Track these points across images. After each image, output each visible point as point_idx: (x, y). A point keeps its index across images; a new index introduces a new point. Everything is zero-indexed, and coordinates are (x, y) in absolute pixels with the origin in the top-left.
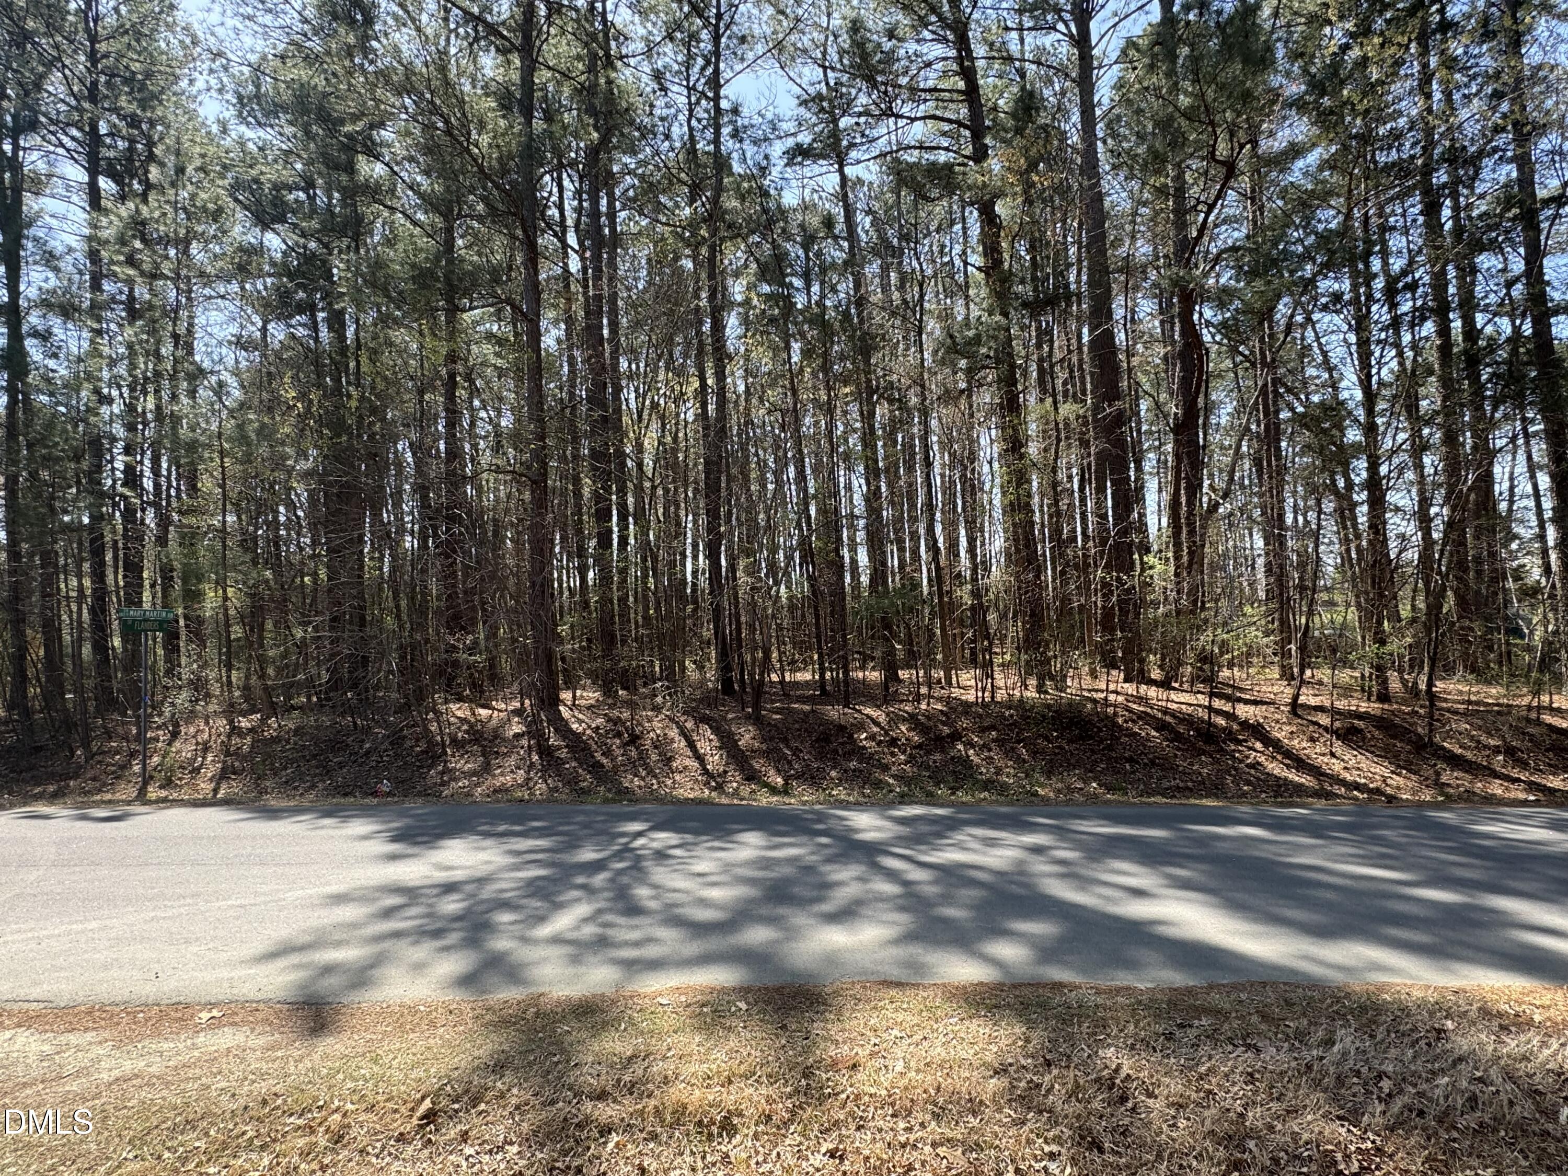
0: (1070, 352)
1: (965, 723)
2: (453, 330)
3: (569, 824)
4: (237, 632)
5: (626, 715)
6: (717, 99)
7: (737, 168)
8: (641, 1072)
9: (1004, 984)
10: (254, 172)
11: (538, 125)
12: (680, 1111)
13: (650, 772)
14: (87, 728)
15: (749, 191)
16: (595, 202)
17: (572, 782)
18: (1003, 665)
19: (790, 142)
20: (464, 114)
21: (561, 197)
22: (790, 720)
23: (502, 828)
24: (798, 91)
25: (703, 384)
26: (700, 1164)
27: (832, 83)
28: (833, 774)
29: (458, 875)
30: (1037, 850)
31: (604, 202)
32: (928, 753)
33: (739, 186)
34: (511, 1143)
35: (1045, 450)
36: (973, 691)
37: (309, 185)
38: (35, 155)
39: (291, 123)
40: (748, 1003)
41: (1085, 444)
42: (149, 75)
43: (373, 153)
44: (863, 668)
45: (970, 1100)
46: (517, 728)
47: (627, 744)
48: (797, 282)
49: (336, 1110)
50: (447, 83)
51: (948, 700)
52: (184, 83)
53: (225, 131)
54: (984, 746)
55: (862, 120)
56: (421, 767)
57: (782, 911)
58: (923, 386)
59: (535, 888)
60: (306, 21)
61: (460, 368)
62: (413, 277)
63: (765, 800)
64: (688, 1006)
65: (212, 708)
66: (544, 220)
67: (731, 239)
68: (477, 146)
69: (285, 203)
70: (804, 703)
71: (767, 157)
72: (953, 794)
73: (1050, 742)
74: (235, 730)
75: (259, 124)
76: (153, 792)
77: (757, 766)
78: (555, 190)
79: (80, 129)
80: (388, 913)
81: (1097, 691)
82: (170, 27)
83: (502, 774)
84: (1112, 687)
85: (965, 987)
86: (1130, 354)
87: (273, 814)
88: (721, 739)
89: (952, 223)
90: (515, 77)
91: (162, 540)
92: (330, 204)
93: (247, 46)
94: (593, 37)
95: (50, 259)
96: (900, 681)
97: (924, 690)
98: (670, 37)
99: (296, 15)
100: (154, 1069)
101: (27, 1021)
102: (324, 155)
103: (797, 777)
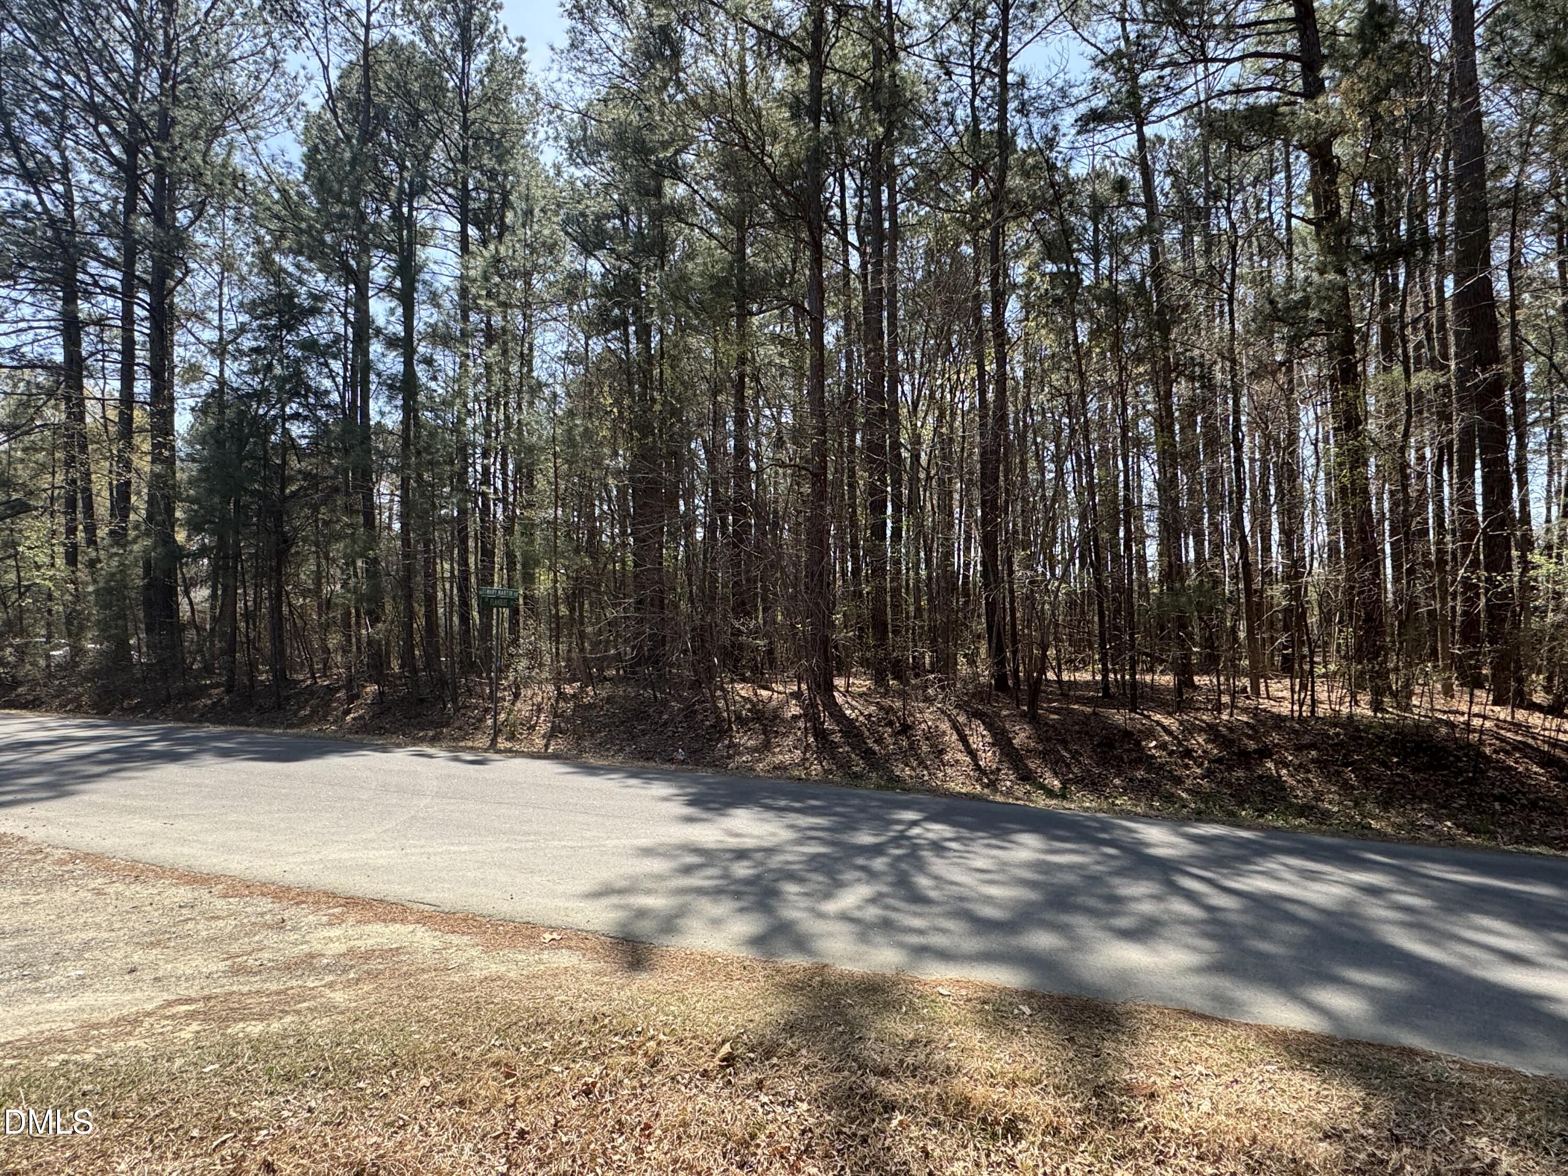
0: (1428, 309)
1: (1276, 737)
2: (743, 336)
3: (843, 806)
4: (564, 610)
5: (898, 704)
6: (1004, 72)
7: (1021, 143)
8: (922, 1057)
9: (1334, 1038)
10: (581, 207)
11: (825, 127)
12: (964, 1103)
13: (921, 763)
14: (456, 687)
15: (1034, 167)
16: (877, 198)
17: (844, 765)
18: (1325, 675)
19: (1083, 108)
20: (760, 127)
21: (843, 197)
22: (1069, 721)
23: (783, 803)
24: (1092, 51)
25: (981, 372)
26: (983, 1161)
27: (1132, 36)
28: (1117, 781)
29: (749, 843)
30: (1372, 891)
31: (885, 196)
32: (1230, 769)
33: (1023, 163)
34: (802, 1100)
35: (1390, 427)
36: (1287, 704)
37: (625, 211)
38: (424, 213)
39: (611, 159)
40: (1032, 1009)
41: (1445, 417)
42: (503, 134)
43: (677, 175)
44: (1151, 670)
45: (1294, 1161)
46: (794, 709)
47: (899, 733)
48: (1084, 258)
49: (652, 1038)
50: (746, 100)
51: (1255, 712)
52: (529, 137)
53: (559, 174)
54: (1300, 766)
55: (1167, 71)
56: (710, 740)
57: (1066, 918)
58: (1234, 362)
59: (816, 863)
60: (624, 65)
61: (748, 370)
62: (711, 287)
63: (1041, 802)
64: (969, 1000)
65: (545, 675)
66: (826, 220)
67: (1015, 218)
68: (770, 157)
69: (604, 231)
70: (1084, 704)
71: (1055, 128)
72: (1259, 816)
73: (1388, 768)
74: (561, 695)
75: (585, 163)
76: (502, 744)
77: (1032, 766)
78: (837, 190)
79: (455, 188)
80: (688, 870)
81: (1457, 712)
82: (520, 89)
83: (781, 752)
84: (1476, 709)
85: (1284, 1034)
86: (1514, 306)
87: (592, 770)
88: (994, 735)
89: (1273, 172)
90: (804, 85)
91: (509, 530)
92: (640, 227)
93: (578, 95)
94: (878, 32)
95: (434, 299)
96: (1196, 688)
97: (1225, 699)
98: (955, 19)
99: (616, 61)
100: (512, 975)
101: (424, 919)
102: (637, 183)
103: (1077, 781)
